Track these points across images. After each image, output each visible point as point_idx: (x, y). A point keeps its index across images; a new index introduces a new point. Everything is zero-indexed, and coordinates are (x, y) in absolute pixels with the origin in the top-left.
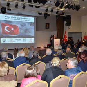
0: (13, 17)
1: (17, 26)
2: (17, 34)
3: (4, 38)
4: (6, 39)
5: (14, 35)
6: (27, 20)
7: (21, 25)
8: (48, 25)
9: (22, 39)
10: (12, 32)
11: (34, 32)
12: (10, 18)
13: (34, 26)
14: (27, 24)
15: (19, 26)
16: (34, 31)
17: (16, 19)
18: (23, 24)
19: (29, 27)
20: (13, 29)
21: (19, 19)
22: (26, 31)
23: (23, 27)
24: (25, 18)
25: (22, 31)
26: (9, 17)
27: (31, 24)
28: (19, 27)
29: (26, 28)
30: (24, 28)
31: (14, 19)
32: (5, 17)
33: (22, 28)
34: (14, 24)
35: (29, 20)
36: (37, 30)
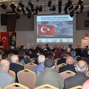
0: (49, 18)
1: (54, 26)
2: (52, 35)
5: (50, 36)
6: (64, 19)
7: (57, 25)
8: (87, 23)
10: (48, 33)
11: (72, 32)
12: (47, 19)
13: (72, 25)
14: (64, 23)
15: (55, 26)
16: (72, 30)
17: (52, 19)
18: (60, 24)
19: (66, 26)
20: (48, 30)
21: (55, 19)
22: (63, 30)
23: (60, 26)
24: (61, 17)
25: (58, 31)
26: (45, 18)
27: (69, 23)
28: (55, 27)
29: (63, 28)
30: (61, 28)
32: (41, 18)
33: (58, 28)
34: (50, 24)
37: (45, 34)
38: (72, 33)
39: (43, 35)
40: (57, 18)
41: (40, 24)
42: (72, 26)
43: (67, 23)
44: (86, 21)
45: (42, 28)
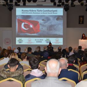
0: (32, 11)
2: (37, 33)
3: (20, 38)
4: (23, 39)
5: (33, 35)
6: (52, 13)
7: (43, 20)
8: (82, 19)
9: (45, 39)
10: (31, 31)
11: (62, 29)
12: (29, 12)
13: (62, 21)
14: (51, 18)
15: (40, 21)
16: (62, 27)
17: (37, 12)
18: (47, 19)
19: (54, 22)
20: (31, 26)
21: (40, 12)
22: (51, 27)
23: (46, 22)
24: (48, 11)
25: (45, 29)
26: (27, 11)
27: (58, 18)
28: (39, 23)
29: (50, 24)
30: (48, 24)
31: (33, 13)
32: (22, 11)
33: (44, 24)
34: (34, 19)
35: (55, 12)
36: (68, 27)
37: (27, 31)
38: (62, 31)
39: (24, 33)
40: (42, 12)
41: (20, 18)
42: (62, 23)
43: (56, 18)
44: (80, 17)
45: (23, 24)
